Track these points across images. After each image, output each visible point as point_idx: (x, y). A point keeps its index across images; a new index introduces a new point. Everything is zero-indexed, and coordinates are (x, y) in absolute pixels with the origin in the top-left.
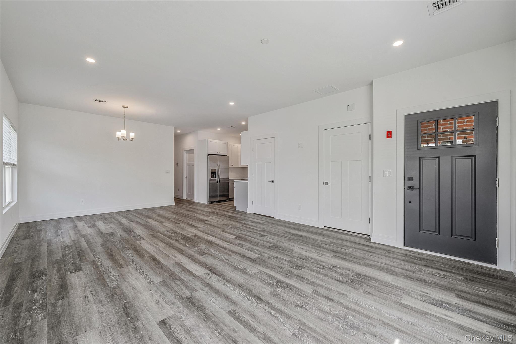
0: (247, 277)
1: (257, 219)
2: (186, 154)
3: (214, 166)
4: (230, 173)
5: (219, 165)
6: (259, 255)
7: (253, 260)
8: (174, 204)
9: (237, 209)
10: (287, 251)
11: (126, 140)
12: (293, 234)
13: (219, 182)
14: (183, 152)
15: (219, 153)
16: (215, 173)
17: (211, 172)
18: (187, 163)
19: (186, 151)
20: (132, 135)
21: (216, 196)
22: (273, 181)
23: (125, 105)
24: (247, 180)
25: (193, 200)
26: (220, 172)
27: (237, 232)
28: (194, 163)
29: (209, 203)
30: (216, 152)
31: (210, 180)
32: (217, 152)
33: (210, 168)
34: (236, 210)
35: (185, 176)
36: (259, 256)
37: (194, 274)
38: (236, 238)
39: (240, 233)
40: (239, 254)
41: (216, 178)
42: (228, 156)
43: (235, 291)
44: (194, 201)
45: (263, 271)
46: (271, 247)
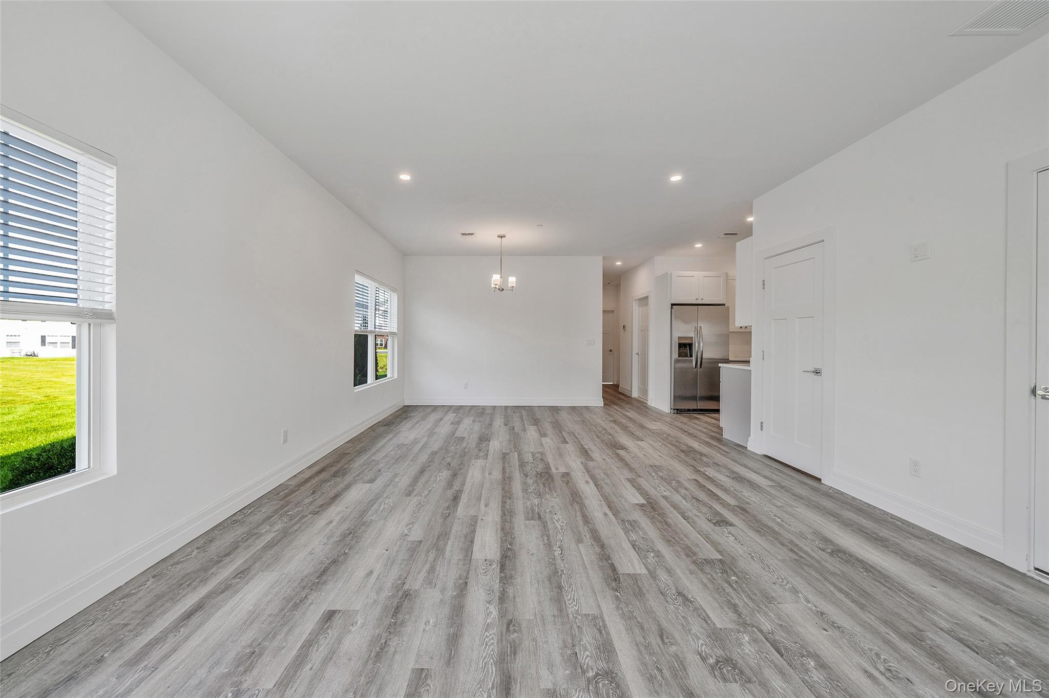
0: (549, 610)
1: (756, 473)
2: (637, 307)
3: (685, 331)
4: (732, 348)
5: (700, 327)
6: (648, 570)
7: (613, 577)
8: (603, 406)
9: (726, 435)
10: (748, 596)
11: (503, 290)
12: (838, 552)
13: (701, 367)
14: (632, 302)
15: (702, 299)
16: (690, 345)
17: (679, 344)
18: (640, 324)
19: (637, 301)
20: (512, 280)
21: (694, 398)
22: (817, 372)
23: (502, 233)
24: (749, 366)
25: (646, 401)
26: (701, 345)
27: (659, 491)
28: (648, 325)
29: (672, 411)
30: (695, 299)
31: (677, 361)
32: (697, 299)
33: (676, 335)
34: (724, 438)
35: (635, 350)
36: (644, 571)
37: (472, 552)
38: (642, 505)
39: (665, 497)
40: (602, 546)
41: (691, 356)
42: (728, 306)
43: (486, 631)
44: (649, 404)
45: (606, 618)
46: (708, 562)
